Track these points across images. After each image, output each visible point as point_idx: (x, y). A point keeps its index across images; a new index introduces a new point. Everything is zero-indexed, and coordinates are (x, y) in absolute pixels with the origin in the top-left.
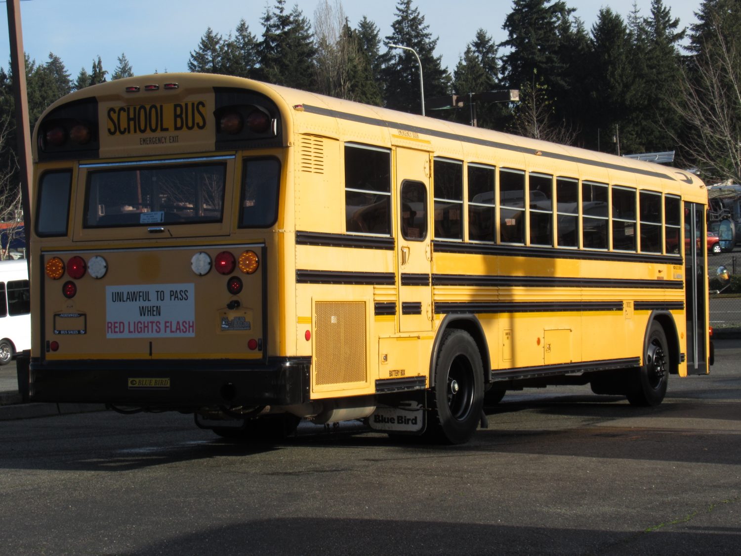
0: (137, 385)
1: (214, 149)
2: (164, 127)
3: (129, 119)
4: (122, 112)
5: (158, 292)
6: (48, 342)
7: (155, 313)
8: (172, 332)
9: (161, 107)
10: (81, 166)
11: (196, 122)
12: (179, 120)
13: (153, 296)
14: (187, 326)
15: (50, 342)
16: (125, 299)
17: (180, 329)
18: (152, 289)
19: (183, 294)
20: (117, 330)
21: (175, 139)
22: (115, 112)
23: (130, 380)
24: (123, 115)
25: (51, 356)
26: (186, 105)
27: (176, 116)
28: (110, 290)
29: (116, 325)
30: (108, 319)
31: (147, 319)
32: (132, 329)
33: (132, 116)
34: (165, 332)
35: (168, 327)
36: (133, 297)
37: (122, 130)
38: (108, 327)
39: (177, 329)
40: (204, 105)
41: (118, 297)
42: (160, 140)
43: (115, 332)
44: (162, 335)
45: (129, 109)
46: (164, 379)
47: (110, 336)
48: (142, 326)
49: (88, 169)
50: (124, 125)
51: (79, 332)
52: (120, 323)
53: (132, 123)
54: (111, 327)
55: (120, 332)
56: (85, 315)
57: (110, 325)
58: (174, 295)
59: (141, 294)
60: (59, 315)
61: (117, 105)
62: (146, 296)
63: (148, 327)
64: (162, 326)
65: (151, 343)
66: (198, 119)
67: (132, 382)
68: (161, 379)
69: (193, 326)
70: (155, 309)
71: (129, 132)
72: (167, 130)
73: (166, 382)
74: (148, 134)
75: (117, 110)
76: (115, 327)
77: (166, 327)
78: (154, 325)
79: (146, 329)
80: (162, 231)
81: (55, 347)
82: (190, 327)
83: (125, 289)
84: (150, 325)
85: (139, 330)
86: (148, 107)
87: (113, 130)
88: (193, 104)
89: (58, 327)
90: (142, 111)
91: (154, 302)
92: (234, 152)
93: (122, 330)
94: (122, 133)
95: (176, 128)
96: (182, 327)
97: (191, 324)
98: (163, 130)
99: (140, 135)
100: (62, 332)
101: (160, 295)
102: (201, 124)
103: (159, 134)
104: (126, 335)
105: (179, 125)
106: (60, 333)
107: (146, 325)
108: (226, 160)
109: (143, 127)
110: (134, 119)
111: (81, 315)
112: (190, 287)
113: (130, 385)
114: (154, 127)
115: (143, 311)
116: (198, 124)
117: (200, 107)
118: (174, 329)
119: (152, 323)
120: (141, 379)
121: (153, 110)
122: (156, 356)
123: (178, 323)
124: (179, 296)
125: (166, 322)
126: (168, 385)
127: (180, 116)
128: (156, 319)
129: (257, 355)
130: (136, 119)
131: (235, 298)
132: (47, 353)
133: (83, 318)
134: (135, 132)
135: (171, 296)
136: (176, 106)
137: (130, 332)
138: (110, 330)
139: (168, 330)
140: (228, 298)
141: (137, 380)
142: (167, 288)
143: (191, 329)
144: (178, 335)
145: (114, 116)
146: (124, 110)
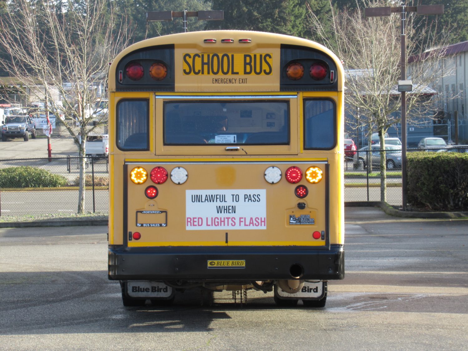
0: (215, 266)
1: (279, 90)
2: (235, 71)
3: (203, 64)
4: (197, 57)
5: (233, 195)
6: (130, 233)
7: (230, 211)
8: (245, 225)
9: (233, 56)
10: (157, 97)
11: (263, 68)
12: (248, 67)
13: (229, 198)
14: (259, 221)
15: (133, 233)
16: (203, 200)
17: (253, 223)
18: (228, 193)
19: (256, 197)
20: (195, 223)
21: (244, 81)
22: (190, 57)
23: (209, 262)
24: (198, 61)
25: (132, 244)
26: (255, 56)
27: (246, 64)
28: (189, 193)
29: (195, 220)
30: (187, 216)
31: (223, 215)
32: (210, 223)
33: (206, 60)
34: (240, 225)
35: (242, 222)
36: (210, 199)
37: (197, 71)
38: (188, 222)
39: (250, 223)
40: (270, 57)
41: (197, 199)
42: (230, 81)
43: (194, 225)
44: (237, 227)
45: (203, 56)
46: (240, 261)
47: (189, 228)
48: (219, 221)
49: (164, 99)
50: (198, 67)
51: (161, 225)
52: (199, 218)
53: (206, 67)
54: (190, 222)
55: (199, 225)
56: (166, 212)
57: (189, 220)
58: (247, 198)
59: (218, 197)
60: (141, 212)
61: (192, 52)
62: (223, 198)
63: (224, 221)
64: (237, 221)
65: (227, 234)
66: (265, 67)
67: (211, 263)
68: (237, 261)
69: (264, 222)
70: (231, 208)
71: (203, 73)
72: (237, 73)
73: (242, 263)
74: (220, 76)
75: (192, 56)
76: (194, 221)
77: (240, 222)
78: (230, 220)
79: (223, 223)
80: (237, 150)
81: (138, 237)
82: (261, 222)
83: (203, 193)
84: (226, 220)
85: (216, 224)
86: (220, 55)
87: (188, 71)
88: (261, 56)
89: (140, 221)
90: (215, 58)
91: (229, 202)
92: (296, 93)
93: (200, 224)
94: (197, 73)
95: (245, 73)
96: (255, 222)
97: (263, 220)
98: (233, 73)
99: (212, 76)
100: (144, 225)
101: (236, 198)
102: (268, 71)
103: (230, 76)
104: (204, 227)
105: (248, 70)
106: (142, 225)
107: (223, 220)
108: (289, 99)
109: (215, 70)
110: (208, 64)
111: (162, 212)
112: (263, 193)
113: (209, 265)
114: (225, 70)
115: (219, 210)
116: (265, 71)
117: (267, 58)
118: (248, 223)
119: (228, 218)
120: (220, 261)
121: (225, 58)
122: (231, 243)
123: (251, 219)
124: (253, 199)
125: (240, 218)
126: (244, 265)
127: (250, 64)
128: (231, 215)
129: (320, 243)
130: (210, 64)
131: (301, 201)
132: (129, 241)
133: (164, 214)
134: (209, 73)
135: (245, 198)
136: (245, 56)
137: (207, 225)
138: (189, 223)
139: (243, 224)
140: (297, 200)
141: (216, 261)
142: (242, 193)
143: (263, 223)
144: (252, 227)
145: (190, 61)
146: (199, 56)
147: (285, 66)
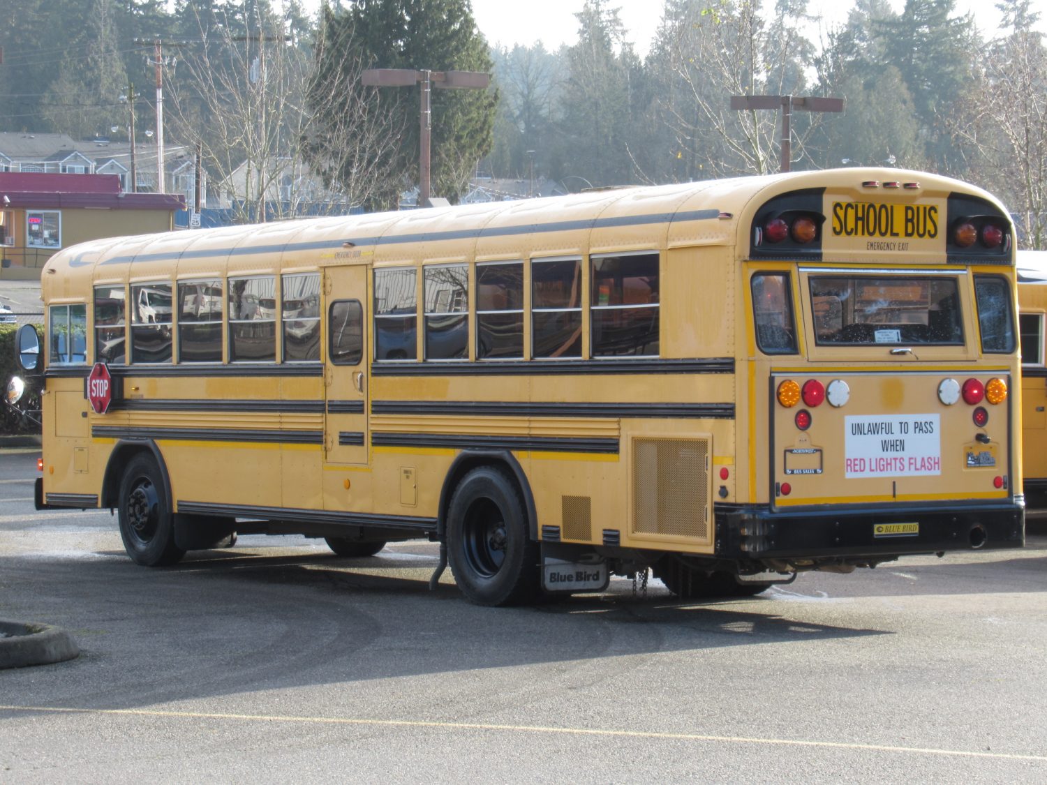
0: (883, 533)
1: (945, 261)
2: (895, 231)
3: (857, 219)
4: (849, 209)
5: (901, 423)
6: (778, 484)
7: (898, 448)
8: (916, 469)
9: (892, 207)
10: (800, 270)
11: (927, 228)
12: (910, 225)
13: (896, 428)
14: (932, 463)
15: (781, 485)
16: (866, 432)
17: (924, 466)
18: (895, 419)
19: (928, 426)
20: (857, 468)
21: (904, 247)
22: (841, 207)
23: (876, 526)
24: (851, 212)
25: (782, 501)
26: (918, 208)
27: (907, 221)
28: (850, 420)
29: (857, 462)
30: (847, 456)
31: (890, 454)
32: (874, 467)
33: (860, 215)
34: (910, 469)
35: (912, 464)
36: (874, 429)
37: (849, 230)
38: (847, 465)
39: (922, 466)
40: (936, 211)
41: (858, 429)
42: (888, 247)
43: (855, 471)
44: (906, 473)
45: (857, 206)
46: (912, 524)
47: (849, 475)
48: (885, 463)
49: (809, 273)
50: (851, 224)
51: (815, 472)
52: (861, 460)
53: (860, 223)
54: (850, 465)
55: (861, 471)
56: (820, 451)
57: (849, 462)
58: (919, 427)
59: (884, 426)
60: (791, 451)
61: (844, 200)
62: (889, 429)
63: (891, 464)
64: (906, 463)
65: (894, 483)
66: (930, 226)
67: (878, 529)
68: (909, 524)
69: (938, 463)
70: (898, 443)
71: (856, 234)
72: (897, 235)
73: (915, 528)
74: (877, 238)
75: (844, 207)
76: (855, 465)
77: (910, 464)
78: (898, 461)
79: (889, 467)
80: (903, 353)
81: (786, 489)
82: (935, 463)
83: (866, 420)
84: (893, 461)
85: (882, 468)
86: (878, 207)
87: (838, 229)
88: (925, 208)
89: (789, 467)
90: (871, 210)
91: (897, 435)
92: (964, 267)
93: (862, 468)
94: (849, 234)
95: (907, 235)
96: (927, 464)
97: (936, 461)
98: (893, 234)
99: (867, 238)
100: (795, 472)
101: (904, 427)
102: (933, 232)
103: (888, 239)
104: (867, 474)
105: (910, 231)
106: (792, 472)
107: (889, 462)
108: (957, 275)
109: (871, 230)
110: (862, 219)
111: (817, 450)
112: (935, 418)
113: (876, 532)
114: (883, 230)
115: (885, 446)
116: (929, 231)
117: (932, 212)
118: (919, 466)
119: (895, 459)
120: (889, 525)
121: (883, 211)
122: (898, 499)
123: (923, 459)
124: (924, 429)
125: (910, 459)
126: (917, 531)
127: (911, 220)
128: (899, 454)
129: (1002, 494)
130: (865, 219)
131: (980, 431)
132: (777, 498)
133: (818, 453)
134: (863, 234)
135: (915, 428)
136: (907, 208)
137: (871, 470)
138: (849, 468)
139: (913, 467)
140: (975, 430)
141: (884, 526)
142: (911, 419)
143: (937, 466)
144: (923, 473)
145: (841, 213)
146: (852, 208)
147: (953, 225)
